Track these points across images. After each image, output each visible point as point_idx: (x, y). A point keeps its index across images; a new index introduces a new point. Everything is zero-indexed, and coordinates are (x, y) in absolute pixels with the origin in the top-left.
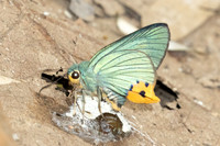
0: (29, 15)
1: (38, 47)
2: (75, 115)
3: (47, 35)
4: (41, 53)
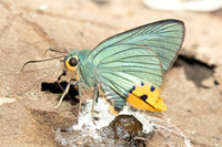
0: (21, 15)
3: (44, 34)
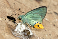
2: (17, 30)
4: (7, 9)
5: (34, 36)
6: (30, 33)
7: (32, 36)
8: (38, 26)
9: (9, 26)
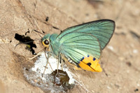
1: (13, 12)
2: (38, 70)
4: (16, 17)
5: (77, 87)
6: (69, 79)
7: (73, 86)
8: (89, 64)
9: (19, 58)
